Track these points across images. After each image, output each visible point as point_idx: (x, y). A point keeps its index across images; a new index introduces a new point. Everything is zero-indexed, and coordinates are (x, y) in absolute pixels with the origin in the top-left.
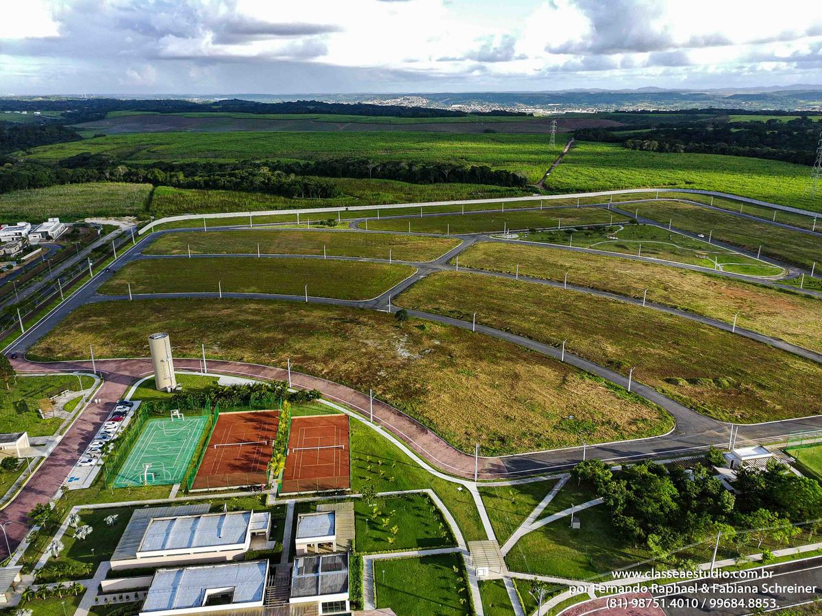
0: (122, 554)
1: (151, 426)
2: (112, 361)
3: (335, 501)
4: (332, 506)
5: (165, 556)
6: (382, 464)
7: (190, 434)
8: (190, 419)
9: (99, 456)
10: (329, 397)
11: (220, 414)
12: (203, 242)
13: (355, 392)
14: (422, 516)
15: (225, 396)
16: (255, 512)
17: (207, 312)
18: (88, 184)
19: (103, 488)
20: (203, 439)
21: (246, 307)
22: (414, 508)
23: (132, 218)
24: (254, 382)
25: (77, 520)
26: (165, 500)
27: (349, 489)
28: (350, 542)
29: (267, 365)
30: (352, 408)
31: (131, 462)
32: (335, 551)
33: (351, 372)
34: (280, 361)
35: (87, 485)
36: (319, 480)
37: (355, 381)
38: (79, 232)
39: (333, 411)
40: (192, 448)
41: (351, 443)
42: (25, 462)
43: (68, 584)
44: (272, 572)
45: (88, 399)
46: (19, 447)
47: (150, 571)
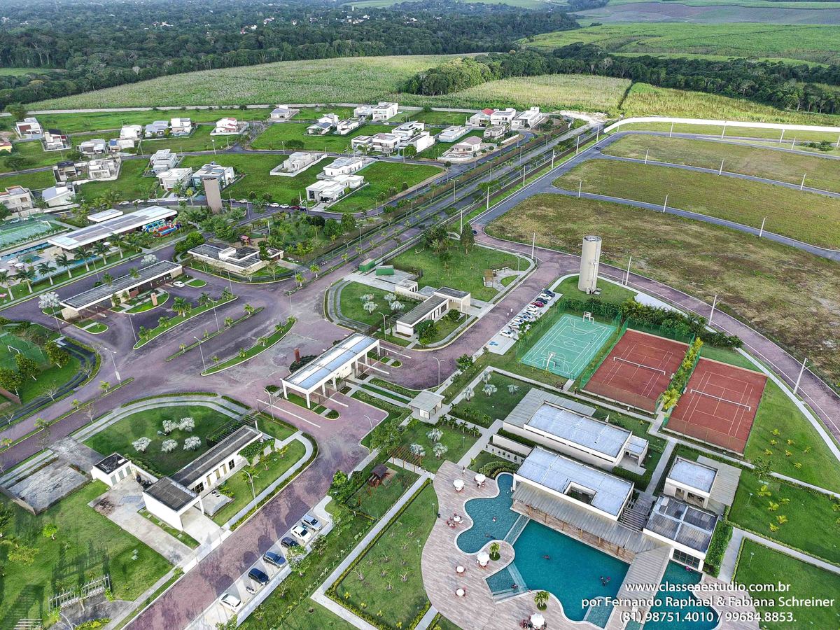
0: (514, 420)
1: (564, 321)
2: (548, 251)
3: (721, 460)
4: (716, 464)
6: (792, 445)
7: (595, 339)
8: (599, 325)
9: (517, 331)
10: (751, 350)
11: (627, 329)
12: (663, 149)
13: (784, 354)
14: (824, 521)
15: (637, 313)
16: (633, 434)
17: (645, 225)
18: (573, 76)
19: (513, 360)
20: (605, 347)
21: (687, 227)
22: (817, 508)
23: (603, 115)
24: (670, 308)
25: (489, 378)
26: (559, 390)
27: (741, 455)
28: (725, 507)
29: (691, 295)
30: (774, 371)
31: (540, 346)
32: (705, 507)
33: (787, 331)
34: (707, 295)
35: (502, 353)
36: (710, 431)
37: (789, 341)
38: (552, 123)
39: (751, 366)
40: (593, 353)
41: (760, 408)
42: (464, 317)
43: (470, 425)
44: (635, 496)
45: (521, 280)
46: (464, 303)
47: (531, 444)
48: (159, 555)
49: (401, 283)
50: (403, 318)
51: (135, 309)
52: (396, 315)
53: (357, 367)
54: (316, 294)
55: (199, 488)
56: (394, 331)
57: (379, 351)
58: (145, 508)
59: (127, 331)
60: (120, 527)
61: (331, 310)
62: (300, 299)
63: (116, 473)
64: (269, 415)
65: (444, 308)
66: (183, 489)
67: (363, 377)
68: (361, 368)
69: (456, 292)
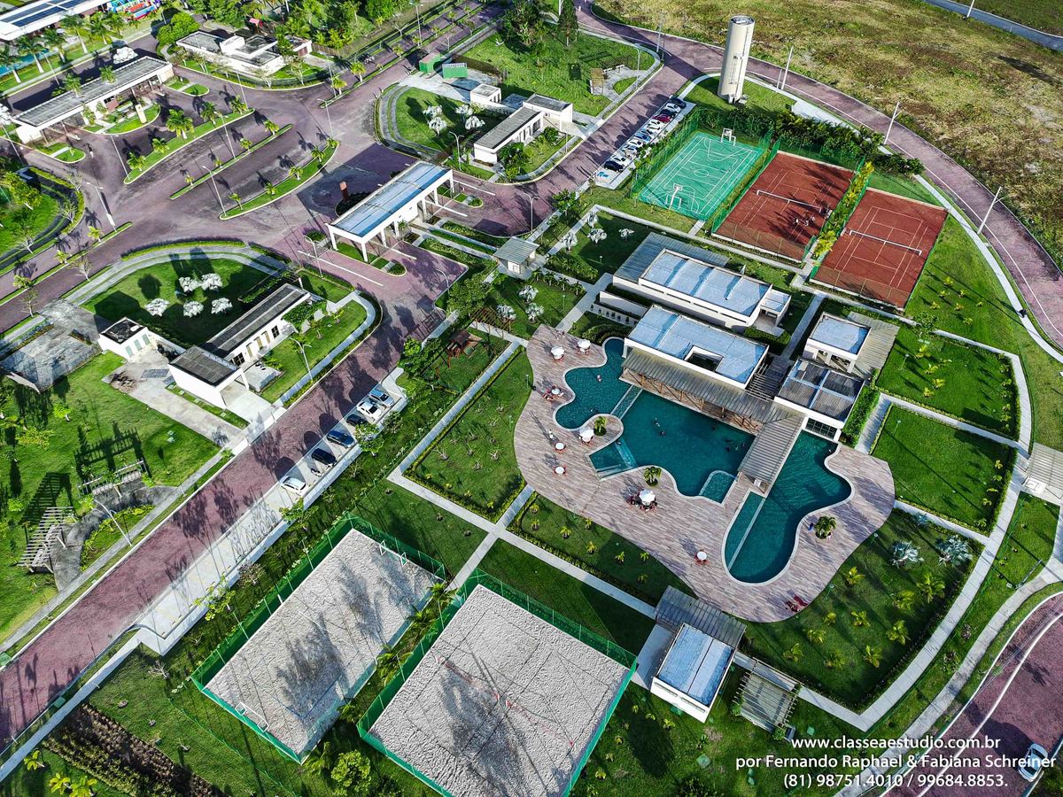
0: (626, 274)
1: (697, 141)
2: (680, 40)
3: (876, 316)
4: (869, 321)
5: (665, 294)
6: (964, 296)
7: (735, 166)
8: (742, 147)
9: (634, 157)
10: (933, 178)
11: (779, 152)
13: (974, 182)
14: (987, 384)
15: (794, 131)
16: (773, 288)
19: (628, 196)
20: (748, 176)
22: (982, 370)
24: (838, 122)
25: (595, 220)
26: (684, 234)
27: (901, 309)
28: (873, 371)
29: (866, 102)
30: (959, 204)
31: (662, 177)
32: (849, 371)
33: (983, 151)
34: (886, 102)
35: (613, 187)
36: (867, 282)
37: (983, 165)
39: (928, 198)
40: (731, 185)
41: (932, 252)
42: (564, 138)
43: (572, 281)
44: (768, 361)
45: (640, 84)
46: (563, 119)
47: (646, 302)
48: (200, 437)
49: (477, 89)
50: (483, 139)
51: (116, 129)
52: (474, 136)
53: (424, 208)
54: (362, 105)
55: (239, 360)
56: (471, 158)
57: (452, 186)
58: (174, 383)
59: (112, 158)
60: (147, 406)
61: (384, 129)
62: (341, 113)
63: (130, 342)
64: (316, 270)
65: (536, 126)
66: (219, 360)
67: (433, 220)
68: (430, 210)
69: (553, 102)
